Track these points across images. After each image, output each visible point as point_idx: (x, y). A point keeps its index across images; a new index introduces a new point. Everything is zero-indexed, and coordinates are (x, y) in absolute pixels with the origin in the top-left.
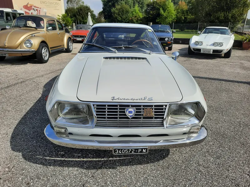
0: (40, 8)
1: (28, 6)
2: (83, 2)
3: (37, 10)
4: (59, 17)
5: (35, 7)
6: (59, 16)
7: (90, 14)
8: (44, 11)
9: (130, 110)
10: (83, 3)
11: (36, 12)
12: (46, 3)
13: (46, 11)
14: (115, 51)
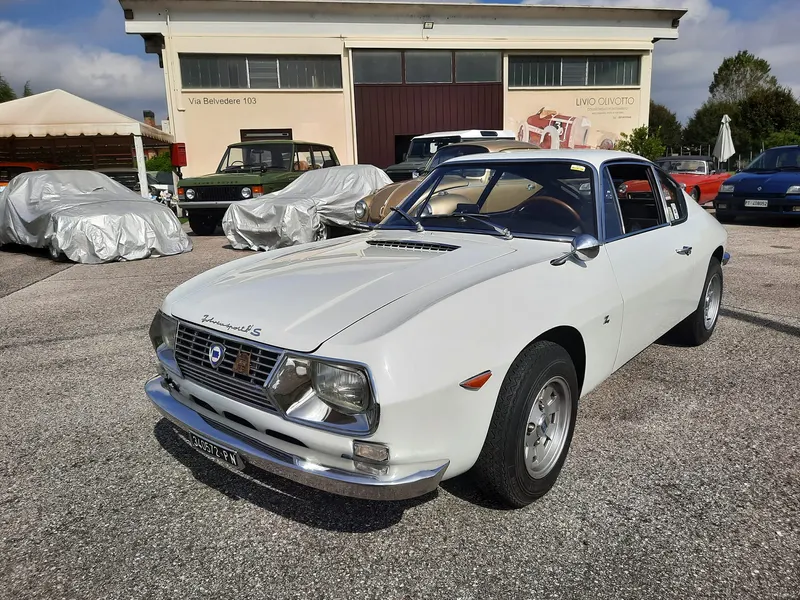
0: (573, 119)
1: (542, 116)
2: (773, 78)
3: (562, 125)
4: (624, 139)
5: (559, 117)
6: (623, 135)
7: (729, 119)
8: (583, 125)
9: (217, 349)
10: (773, 81)
11: (561, 129)
12: (592, 101)
13: (589, 125)
14: (417, 226)
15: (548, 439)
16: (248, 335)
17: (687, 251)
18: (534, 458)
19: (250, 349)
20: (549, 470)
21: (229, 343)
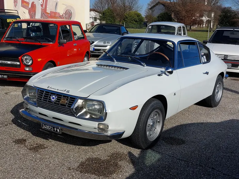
9: (54, 97)
14: (114, 60)
15: (155, 128)
16: (65, 93)
17: (207, 73)
18: (151, 135)
19: (66, 96)
20: (155, 139)
21: (57, 95)
